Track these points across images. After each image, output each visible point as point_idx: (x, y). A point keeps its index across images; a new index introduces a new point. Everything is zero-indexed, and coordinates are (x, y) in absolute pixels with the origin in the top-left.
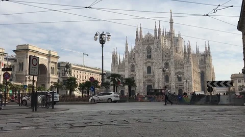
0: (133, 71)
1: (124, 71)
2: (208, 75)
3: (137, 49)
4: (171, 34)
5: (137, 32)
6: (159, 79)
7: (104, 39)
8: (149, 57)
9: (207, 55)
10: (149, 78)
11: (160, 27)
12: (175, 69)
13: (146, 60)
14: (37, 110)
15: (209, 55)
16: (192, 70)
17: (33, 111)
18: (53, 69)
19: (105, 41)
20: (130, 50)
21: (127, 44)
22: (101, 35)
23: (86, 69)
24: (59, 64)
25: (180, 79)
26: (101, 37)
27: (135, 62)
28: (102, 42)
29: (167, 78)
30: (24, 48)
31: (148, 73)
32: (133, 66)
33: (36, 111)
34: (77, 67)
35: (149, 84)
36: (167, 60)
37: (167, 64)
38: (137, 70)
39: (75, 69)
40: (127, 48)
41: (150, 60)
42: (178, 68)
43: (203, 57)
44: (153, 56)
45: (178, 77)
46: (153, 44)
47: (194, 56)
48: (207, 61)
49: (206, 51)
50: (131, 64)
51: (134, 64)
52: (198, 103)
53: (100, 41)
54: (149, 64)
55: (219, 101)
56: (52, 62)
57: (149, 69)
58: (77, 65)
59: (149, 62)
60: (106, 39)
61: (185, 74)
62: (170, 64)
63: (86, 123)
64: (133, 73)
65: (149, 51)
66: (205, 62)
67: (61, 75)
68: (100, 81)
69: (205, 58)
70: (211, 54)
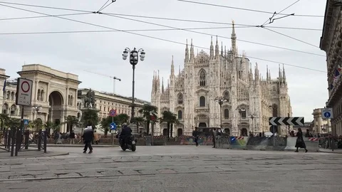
0: (181, 102)
1: (169, 102)
2: (281, 110)
3: (186, 73)
4: (232, 53)
5: (187, 50)
6: (215, 114)
7: (136, 58)
8: (203, 84)
9: (281, 83)
10: (202, 113)
11: (218, 44)
12: (238, 101)
13: (198, 87)
14: (19, 153)
15: (284, 82)
16: (260, 102)
17: (12, 155)
18: (71, 98)
19: (137, 61)
20: (176, 74)
21: (172, 66)
22: (132, 52)
23: (117, 98)
24: (80, 92)
25: (243, 114)
26: (131, 56)
27: (183, 90)
28: (134, 62)
29: (226, 113)
30: (31, 68)
31: (201, 106)
32: (180, 96)
33: (16, 155)
34: (105, 96)
35: (203, 121)
36: (227, 88)
37: (226, 94)
38: (185, 102)
39: (101, 98)
40: (172, 71)
41: (203, 88)
42: (242, 100)
43: (275, 85)
44: (208, 83)
45: (240, 112)
46: (208, 66)
47: (263, 83)
48: (281, 90)
49: (280, 78)
50: (178, 93)
51: (182, 93)
52: (258, 147)
53: (131, 60)
54: (203, 94)
55: (286, 145)
56: (70, 89)
57: (202, 100)
58: (105, 94)
59: (202, 90)
60: (139, 58)
61: (251, 108)
62: (231, 94)
63: (58, 175)
64: (181, 106)
65: (203, 75)
66: (278, 92)
67: (82, 107)
68: (130, 115)
69: (278, 87)
70: (287, 81)
